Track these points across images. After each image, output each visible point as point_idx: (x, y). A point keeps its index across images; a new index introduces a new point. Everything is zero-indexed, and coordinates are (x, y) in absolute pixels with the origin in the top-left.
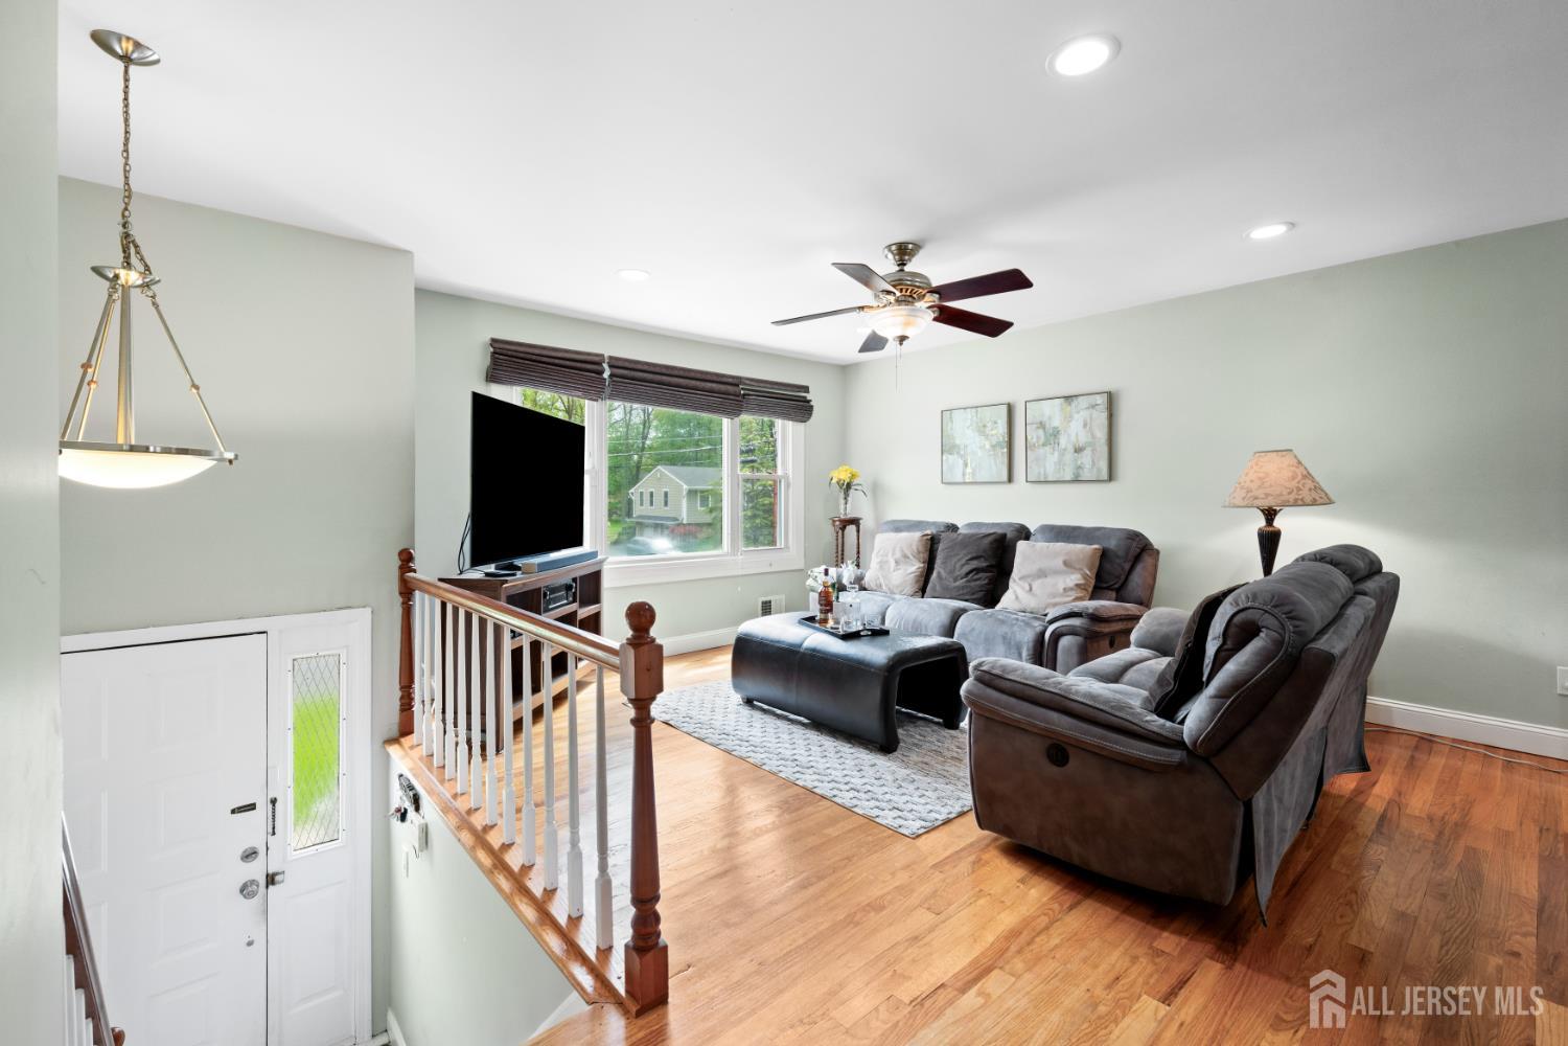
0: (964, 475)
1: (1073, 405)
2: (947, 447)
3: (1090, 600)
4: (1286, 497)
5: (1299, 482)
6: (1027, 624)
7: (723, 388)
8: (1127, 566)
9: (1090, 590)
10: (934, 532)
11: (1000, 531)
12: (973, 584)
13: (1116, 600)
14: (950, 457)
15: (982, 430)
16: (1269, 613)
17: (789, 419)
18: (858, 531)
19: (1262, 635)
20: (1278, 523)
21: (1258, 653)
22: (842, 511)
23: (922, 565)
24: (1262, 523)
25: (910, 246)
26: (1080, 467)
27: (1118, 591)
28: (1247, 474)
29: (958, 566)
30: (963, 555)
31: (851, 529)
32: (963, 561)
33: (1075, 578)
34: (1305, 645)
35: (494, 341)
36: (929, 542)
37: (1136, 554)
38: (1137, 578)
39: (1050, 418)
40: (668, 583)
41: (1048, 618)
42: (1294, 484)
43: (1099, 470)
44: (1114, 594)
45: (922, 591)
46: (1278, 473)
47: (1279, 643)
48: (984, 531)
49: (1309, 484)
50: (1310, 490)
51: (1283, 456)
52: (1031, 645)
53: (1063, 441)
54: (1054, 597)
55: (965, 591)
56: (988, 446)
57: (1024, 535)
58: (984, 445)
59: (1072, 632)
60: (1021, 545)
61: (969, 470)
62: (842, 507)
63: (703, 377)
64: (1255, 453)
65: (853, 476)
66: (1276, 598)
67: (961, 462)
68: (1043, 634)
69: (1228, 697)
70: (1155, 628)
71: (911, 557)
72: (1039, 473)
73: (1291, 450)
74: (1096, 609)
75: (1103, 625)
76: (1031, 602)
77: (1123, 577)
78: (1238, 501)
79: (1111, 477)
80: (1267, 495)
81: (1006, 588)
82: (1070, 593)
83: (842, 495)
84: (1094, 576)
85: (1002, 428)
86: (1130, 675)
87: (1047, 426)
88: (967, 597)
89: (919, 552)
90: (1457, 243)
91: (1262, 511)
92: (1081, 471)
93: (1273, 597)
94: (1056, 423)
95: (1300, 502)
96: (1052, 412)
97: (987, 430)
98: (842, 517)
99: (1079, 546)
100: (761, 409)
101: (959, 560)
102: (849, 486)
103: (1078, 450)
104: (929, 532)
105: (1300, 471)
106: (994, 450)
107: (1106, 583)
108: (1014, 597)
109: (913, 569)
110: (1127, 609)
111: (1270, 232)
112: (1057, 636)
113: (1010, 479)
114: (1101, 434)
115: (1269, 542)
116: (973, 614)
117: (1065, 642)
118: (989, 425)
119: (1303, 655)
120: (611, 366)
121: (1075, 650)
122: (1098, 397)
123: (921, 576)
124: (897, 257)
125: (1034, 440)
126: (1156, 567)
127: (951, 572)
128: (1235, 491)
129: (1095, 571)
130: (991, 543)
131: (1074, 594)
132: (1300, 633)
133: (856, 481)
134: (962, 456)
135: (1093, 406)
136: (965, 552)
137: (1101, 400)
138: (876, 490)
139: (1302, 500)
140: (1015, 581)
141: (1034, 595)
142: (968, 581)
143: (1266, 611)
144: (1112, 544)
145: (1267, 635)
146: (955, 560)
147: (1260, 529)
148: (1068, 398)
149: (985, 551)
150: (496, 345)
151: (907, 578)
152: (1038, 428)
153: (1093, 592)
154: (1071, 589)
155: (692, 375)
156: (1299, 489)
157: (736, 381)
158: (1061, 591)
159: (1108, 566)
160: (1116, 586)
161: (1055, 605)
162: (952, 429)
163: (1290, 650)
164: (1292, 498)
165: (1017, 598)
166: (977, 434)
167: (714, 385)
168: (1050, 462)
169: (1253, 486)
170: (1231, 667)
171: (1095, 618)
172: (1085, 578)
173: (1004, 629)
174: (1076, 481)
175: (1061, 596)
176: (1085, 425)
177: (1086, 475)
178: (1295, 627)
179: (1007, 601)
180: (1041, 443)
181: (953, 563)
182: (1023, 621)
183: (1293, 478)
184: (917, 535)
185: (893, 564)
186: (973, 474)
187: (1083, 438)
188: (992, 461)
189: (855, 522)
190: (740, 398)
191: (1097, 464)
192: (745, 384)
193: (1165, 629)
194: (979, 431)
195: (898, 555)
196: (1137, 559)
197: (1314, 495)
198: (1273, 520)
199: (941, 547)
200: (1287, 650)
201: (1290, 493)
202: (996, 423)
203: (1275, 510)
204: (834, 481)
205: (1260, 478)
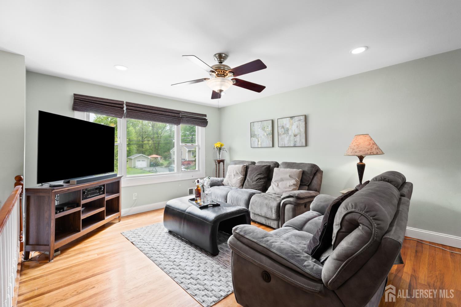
0: (258, 145)
1: (293, 120)
2: (252, 135)
3: (298, 190)
4: (367, 152)
5: (371, 146)
6: (275, 199)
7: (173, 114)
8: (311, 177)
9: (298, 186)
10: (247, 164)
11: (268, 164)
12: (259, 183)
13: (308, 190)
14: (253, 138)
15: (263, 129)
16: (363, 216)
17: (199, 126)
18: (224, 164)
19: (360, 227)
20: (364, 161)
21: (359, 238)
22: (218, 157)
23: (243, 176)
24: (358, 161)
25: (223, 55)
26: (296, 142)
27: (308, 186)
28: (353, 143)
29: (254, 177)
30: (256, 173)
31: (222, 163)
32: (256, 175)
33: (293, 182)
34: (384, 236)
35: (75, 95)
36: (245, 168)
37: (314, 173)
38: (315, 181)
39: (286, 125)
40: (150, 184)
41: (282, 197)
42: (369, 147)
43: (302, 143)
44: (307, 187)
45: (242, 185)
46: (363, 143)
47: (369, 234)
48: (263, 164)
49: (375, 147)
50: (376, 149)
51: (366, 136)
52: (275, 208)
53: (290, 132)
54: (286, 188)
55: (256, 186)
56: (265, 135)
57: (277, 166)
58: (264, 135)
59: (290, 203)
60: (276, 170)
61: (260, 143)
62: (218, 156)
63: (165, 110)
64: (355, 135)
65: (221, 145)
66: (367, 206)
67: (257, 140)
68: (280, 203)
69: (343, 261)
70: (319, 203)
71: (239, 173)
72: (283, 144)
73: (368, 134)
74: (299, 194)
75: (301, 200)
76: (278, 190)
77: (310, 181)
78: (350, 154)
79: (306, 145)
80: (360, 151)
81: (270, 185)
82: (291, 187)
83: (218, 152)
84: (300, 181)
85: (270, 128)
86: (307, 226)
87: (285, 127)
88: (256, 188)
89: (242, 172)
90: (426, 58)
91: (358, 157)
92: (296, 143)
93: (365, 207)
94: (288, 126)
95: (372, 154)
96: (286, 122)
97: (265, 129)
98: (218, 159)
99: (295, 170)
100: (188, 122)
101: (254, 175)
102: (220, 149)
103: (295, 136)
104: (245, 165)
105: (371, 142)
106: (268, 136)
107: (304, 183)
108: (272, 188)
109: (240, 178)
110: (311, 194)
111: (359, 51)
112: (285, 204)
113: (273, 146)
114: (303, 130)
115: (361, 168)
116: (257, 195)
117: (288, 207)
118: (265, 127)
119: (383, 241)
120: (127, 106)
121: (291, 210)
122: (301, 117)
123: (242, 180)
124: (218, 59)
125: (281, 132)
126: (321, 178)
127: (251, 179)
128: (348, 150)
129: (300, 179)
130: (265, 169)
131: (292, 188)
132: (380, 228)
133: (223, 147)
134: (257, 138)
135: (300, 120)
136: (256, 172)
137: (303, 118)
138: (230, 150)
139: (373, 153)
140: (273, 182)
141: (279, 188)
142: (257, 183)
143: (362, 215)
144: (306, 169)
145: (363, 228)
146: (253, 175)
147: (358, 164)
148: (292, 117)
149: (263, 172)
150: (76, 96)
151: (238, 181)
152: (282, 128)
153: (299, 186)
154: (292, 186)
155: (161, 110)
156: (371, 149)
157: (178, 112)
158: (288, 186)
159: (304, 177)
160: (308, 184)
161: (286, 191)
162: (254, 129)
163: (375, 238)
164: (369, 152)
165: (273, 189)
166: (262, 130)
167: (170, 113)
168: (285, 140)
169: (355, 148)
170: (345, 244)
171: (298, 198)
172: (296, 182)
173: (266, 201)
174: (295, 146)
175: (288, 188)
176: (297, 127)
177: (298, 144)
178: (378, 224)
179: (270, 190)
180: (283, 133)
181: (252, 176)
182: (274, 198)
183: (369, 144)
184: (241, 165)
185: (233, 175)
186: (261, 144)
187: (297, 131)
188: (267, 140)
189: (223, 161)
190: (180, 118)
191: (301, 140)
192: (181, 113)
193: (323, 204)
194: (262, 129)
195: (235, 173)
196: (315, 174)
197: (377, 151)
198: (362, 160)
199: (249, 170)
200: (373, 238)
201: (368, 150)
202: (268, 126)
203: (363, 157)
204: (215, 147)
205: (357, 145)
